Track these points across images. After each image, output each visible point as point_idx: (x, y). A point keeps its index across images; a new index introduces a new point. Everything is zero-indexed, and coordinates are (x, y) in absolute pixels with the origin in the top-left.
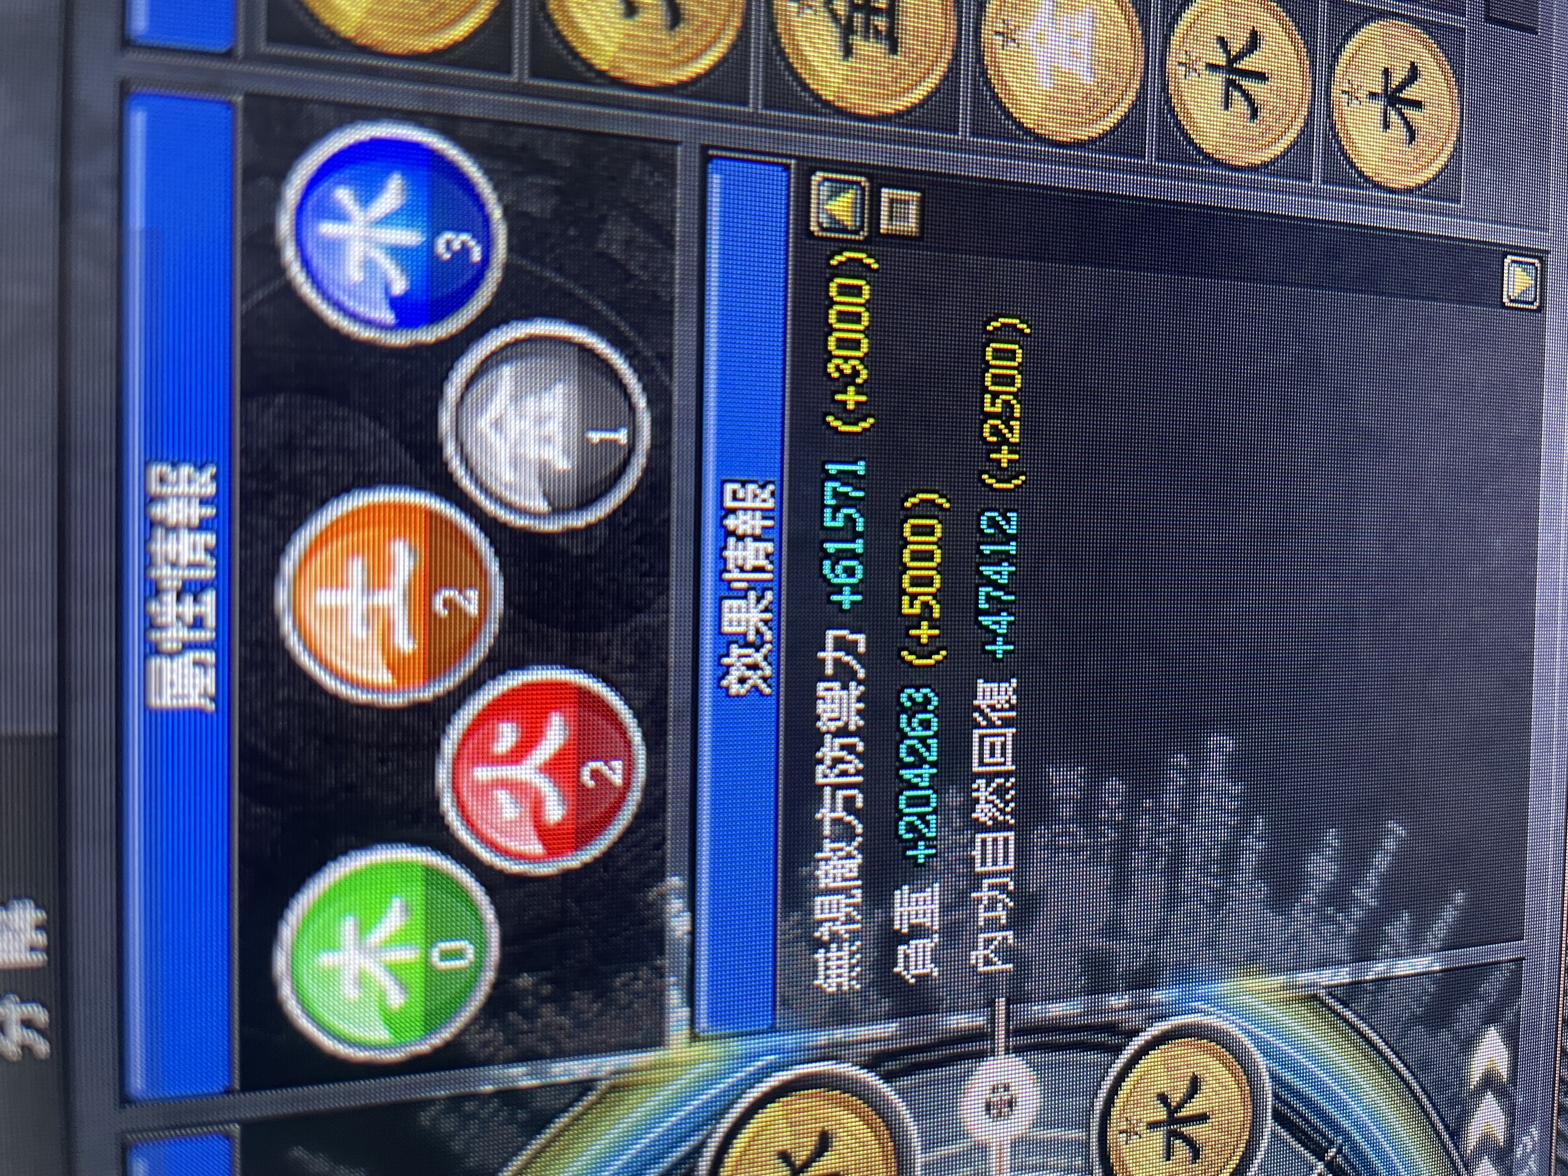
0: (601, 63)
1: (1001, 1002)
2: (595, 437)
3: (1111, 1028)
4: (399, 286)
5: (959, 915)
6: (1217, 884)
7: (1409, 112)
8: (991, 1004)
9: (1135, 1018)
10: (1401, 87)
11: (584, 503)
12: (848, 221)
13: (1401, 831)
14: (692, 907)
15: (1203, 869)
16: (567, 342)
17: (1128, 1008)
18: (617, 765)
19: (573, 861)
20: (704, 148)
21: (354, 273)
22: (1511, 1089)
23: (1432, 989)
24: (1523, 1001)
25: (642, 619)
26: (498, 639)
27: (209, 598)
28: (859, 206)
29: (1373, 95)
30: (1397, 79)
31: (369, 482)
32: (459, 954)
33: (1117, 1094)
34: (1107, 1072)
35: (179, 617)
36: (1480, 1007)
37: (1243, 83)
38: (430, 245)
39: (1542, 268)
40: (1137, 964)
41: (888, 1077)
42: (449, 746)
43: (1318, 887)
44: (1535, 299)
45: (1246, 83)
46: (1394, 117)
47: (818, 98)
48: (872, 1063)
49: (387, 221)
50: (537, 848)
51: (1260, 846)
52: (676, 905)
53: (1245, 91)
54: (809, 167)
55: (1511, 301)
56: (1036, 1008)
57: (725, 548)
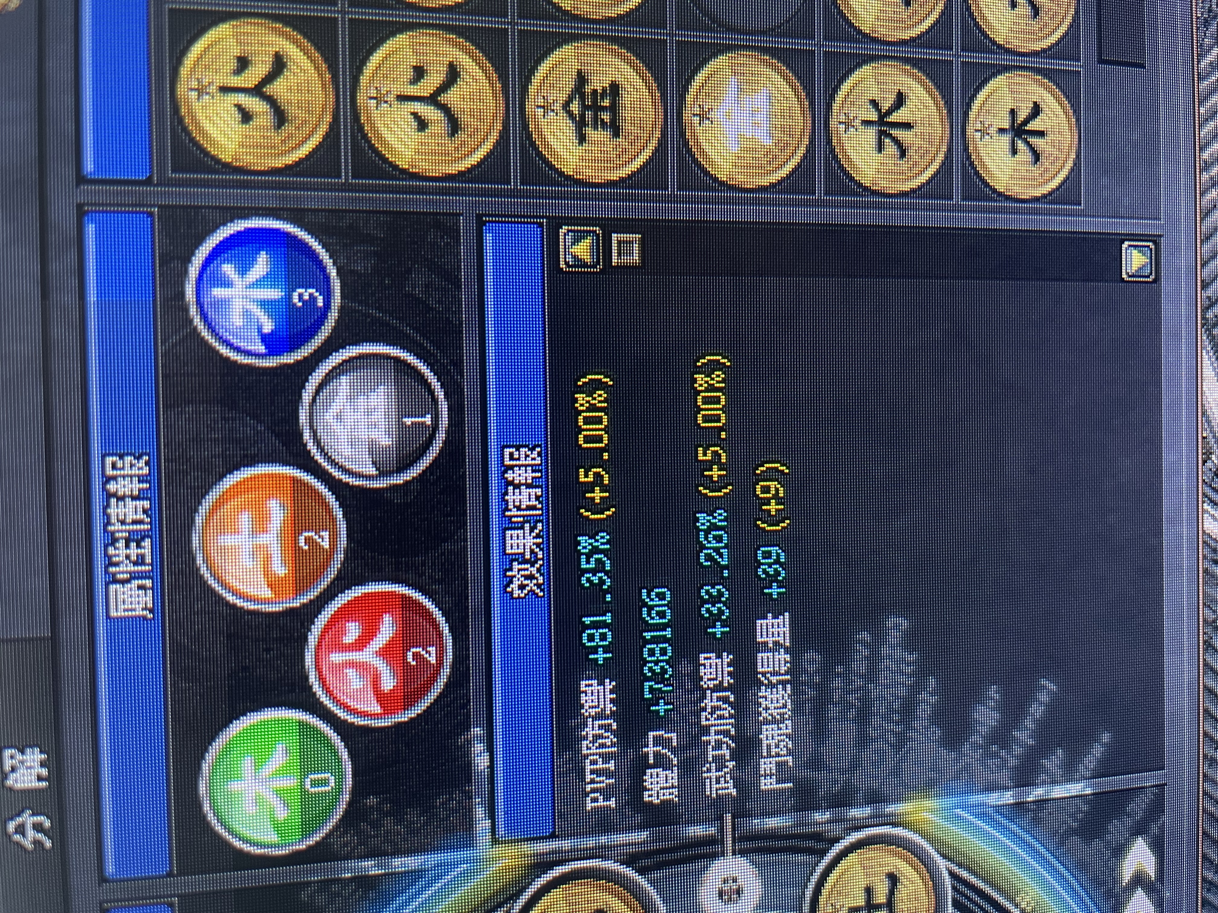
0: (403, 164)
1: (729, 816)
2: (408, 421)
3: (817, 837)
4: (268, 327)
5: (693, 753)
6: (899, 729)
7: (1032, 140)
8: (720, 818)
9: (836, 829)
10: (1026, 122)
11: (402, 467)
12: (587, 258)
13: (1052, 687)
14: (490, 749)
15: (887, 718)
16: (387, 357)
17: (830, 822)
18: (432, 649)
19: (403, 717)
20: (479, 217)
21: (237, 321)
22: (1158, 885)
23: (1085, 808)
24: (1166, 818)
25: (447, 546)
26: (343, 564)
27: (147, 543)
28: (595, 249)
29: (1001, 131)
30: (1022, 116)
31: (252, 462)
32: (325, 782)
33: (823, 886)
34: (815, 870)
35: (128, 557)
36: (1129, 822)
37: (893, 132)
38: (289, 297)
39: (1156, 248)
40: (836, 789)
41: (641, 871)
42: (313, 639)
43: (984, 730)
44: (1151, 273)
45: (894, 132)
46: (1020, 145)
47: (561, 174)
48: (630, 861)
49: (258, 284)
50: (378, 709)
51: (933, 700)
52: (479, 747)
53: (894, 137)
54: (556, 223)
55: (1130, 276)
56: (756, 821)
57: (506, 493)
